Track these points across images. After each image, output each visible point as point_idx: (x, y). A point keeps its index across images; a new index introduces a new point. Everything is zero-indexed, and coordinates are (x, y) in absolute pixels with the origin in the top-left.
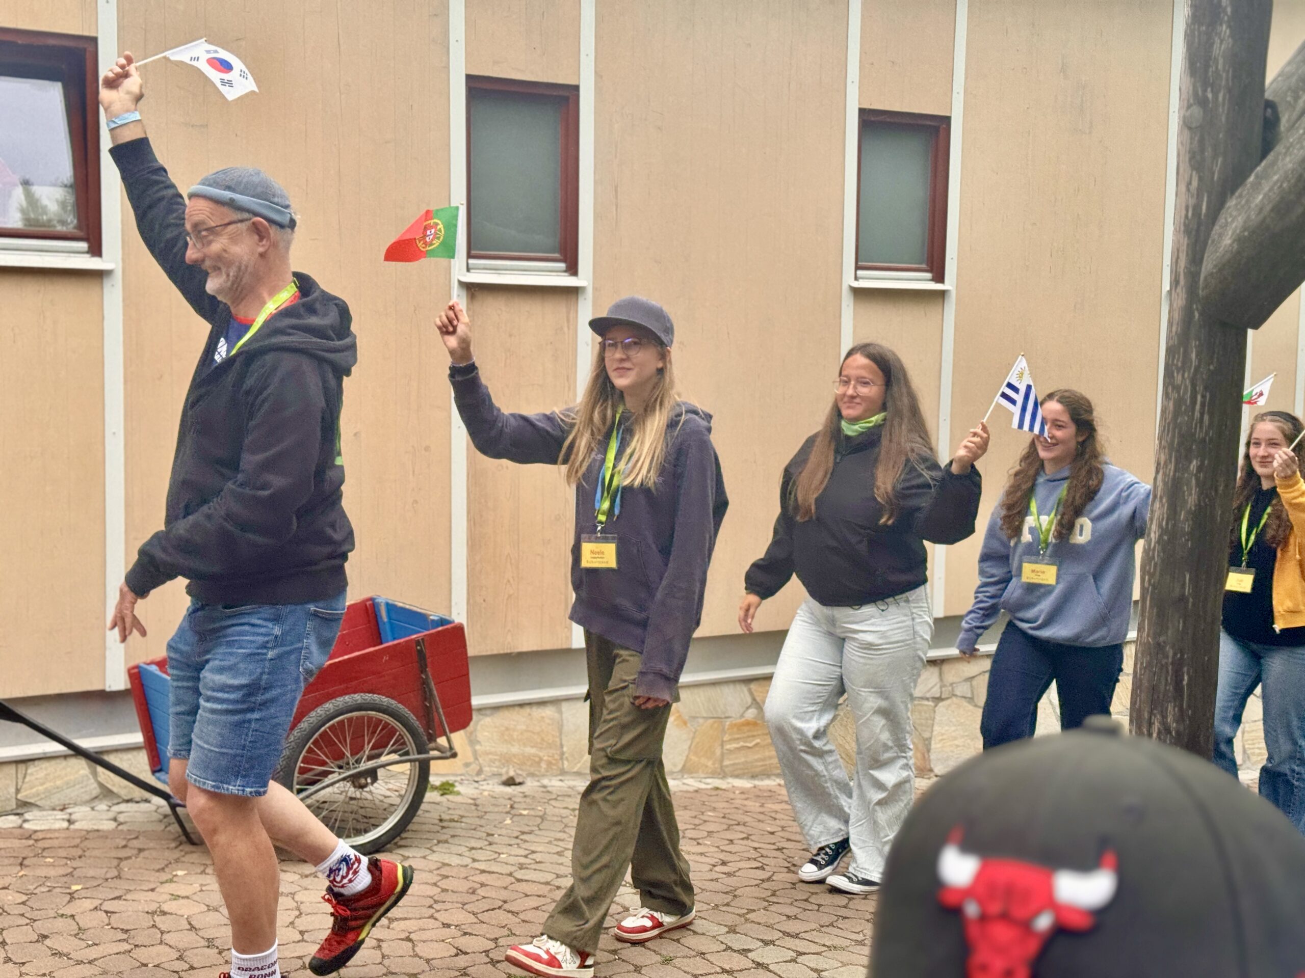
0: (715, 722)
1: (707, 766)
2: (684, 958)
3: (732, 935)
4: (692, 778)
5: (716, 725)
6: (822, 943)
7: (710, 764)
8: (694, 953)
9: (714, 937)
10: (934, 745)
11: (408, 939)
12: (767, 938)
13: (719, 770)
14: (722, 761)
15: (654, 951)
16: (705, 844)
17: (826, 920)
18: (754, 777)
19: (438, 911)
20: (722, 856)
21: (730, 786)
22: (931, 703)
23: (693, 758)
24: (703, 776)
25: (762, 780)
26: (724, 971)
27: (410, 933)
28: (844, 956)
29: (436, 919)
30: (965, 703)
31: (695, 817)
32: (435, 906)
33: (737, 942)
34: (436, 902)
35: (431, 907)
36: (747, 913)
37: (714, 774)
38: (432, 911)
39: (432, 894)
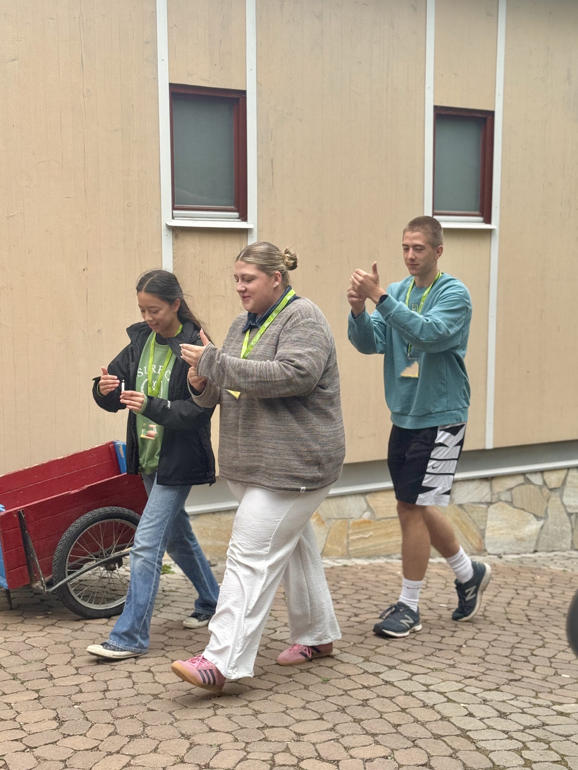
0: (343, 522)
1: (338, 551)
2: (336, 679)
3: (366, 663)
4: (328, 559)
5: (343, 524)
6: (428, 666)
7: (340, 549)
8: (342, 676)
9: (355, 665)
10: (488, 534)
11: (149, 671)
12: (391, 664)
13: (346, 554)
14: (348, 547)
15: (316, 675)
16: (342, 603)
17: (428, 651)
18: (369, 557)
19: (168, 652)
20: (355, 611)
21: (354, 564)
22: (485, 506)
23: (329, 545)
24: (336, 557)
25: (375, 559)
26: (364, 687)
27: (151, 667)
28: (443, 675)
29: (167, 657)
30: (507, 506)
31: (333, 585)
32: (165, 648)
33: (371, 667)
34: (166, 645)
35: (163, 649)
36: (376, 648)
37: (342, 556)
38: (164, 652)
39: (163, 641)
